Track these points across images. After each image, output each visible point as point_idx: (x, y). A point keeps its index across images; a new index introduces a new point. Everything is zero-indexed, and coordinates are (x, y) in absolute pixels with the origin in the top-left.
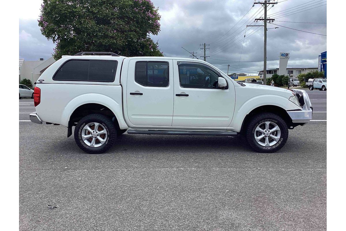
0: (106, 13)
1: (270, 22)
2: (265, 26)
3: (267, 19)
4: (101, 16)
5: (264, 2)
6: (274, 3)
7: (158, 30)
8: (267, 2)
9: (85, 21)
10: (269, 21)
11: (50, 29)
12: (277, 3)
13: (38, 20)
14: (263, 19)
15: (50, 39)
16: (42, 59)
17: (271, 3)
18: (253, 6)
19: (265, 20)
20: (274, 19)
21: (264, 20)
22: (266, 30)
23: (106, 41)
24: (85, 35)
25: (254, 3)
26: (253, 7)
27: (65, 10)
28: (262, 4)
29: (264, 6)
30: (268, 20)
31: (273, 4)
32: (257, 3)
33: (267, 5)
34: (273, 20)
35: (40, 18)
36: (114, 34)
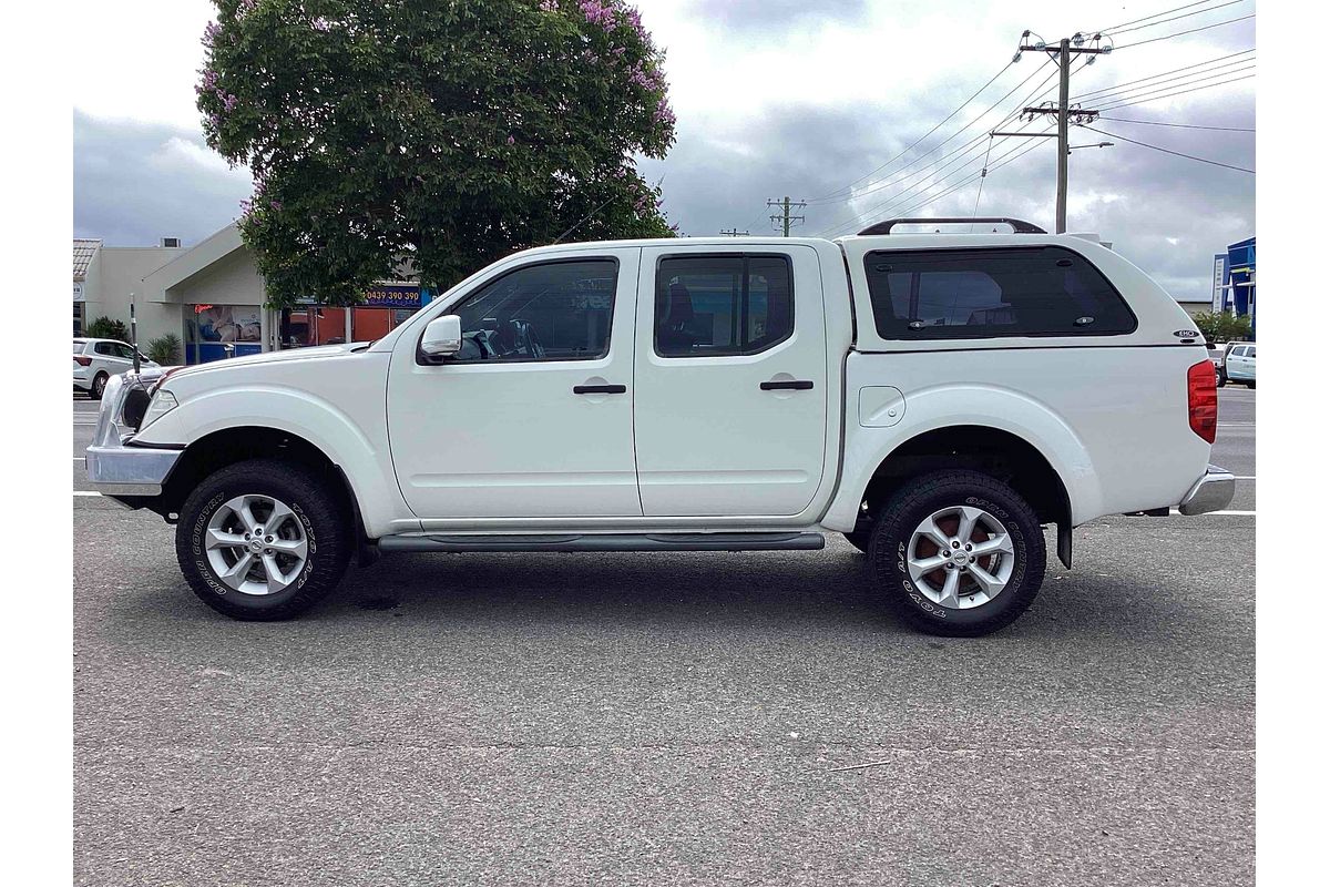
0: (477, 68)
1: (1079, 120)
2: (1063, 135)
3: (1070, 111)
4: (458, 76)
5: (1058, 45)
6: (1098, 51)
7: (666, 140)
8: (1072, 45)
9: (392, 95)
10: (1074, 118)
11: (246, 122)
12: (1107, 50)
13: (196, 87)
14: (1056, 111)
15: (238, 163)
16: (171, 243)
17: (1086, 51)
18: (1017, 58)
19: (1064, 113)
20: (1095, 112)
21: (1057, 115)
22: (1064, 150)
23: (472, 177)
24: (385, 152)
25: (1022, 49)
26: (1014, 61)
27: (309, 50)
28: (1052, 53)
29: (1058, 60)
30: (1075, 113)
31: (1090, 55)
32: (1032, 49)
33: (1072, 55)
34: (1091, 113)
35: (203, 76)
36: (505, 152)
